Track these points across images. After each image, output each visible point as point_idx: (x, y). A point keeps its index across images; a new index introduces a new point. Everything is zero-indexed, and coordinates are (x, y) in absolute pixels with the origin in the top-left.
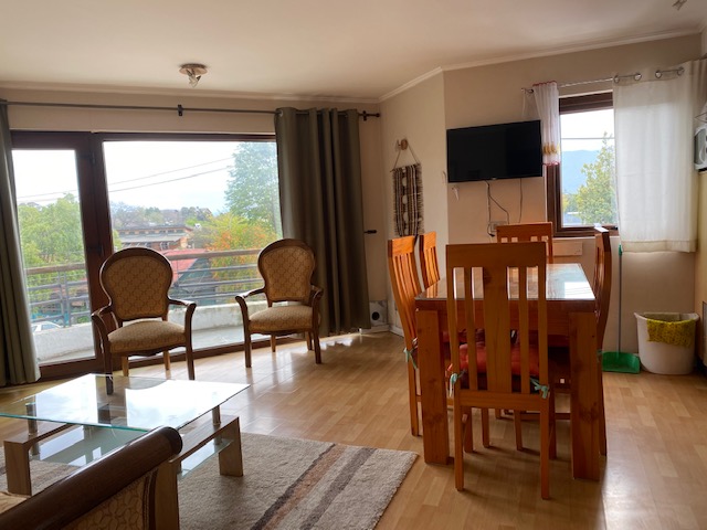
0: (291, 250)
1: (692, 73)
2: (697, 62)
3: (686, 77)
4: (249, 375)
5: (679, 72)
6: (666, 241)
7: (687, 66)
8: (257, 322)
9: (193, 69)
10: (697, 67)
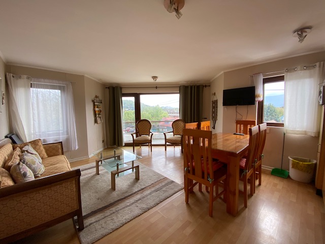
0: (180, 122)
1: (320, 67)
2: (322, 63)
3: (317, 69)
4: (166, 152)
5: (314, 67)
6: (305, 131)
7: (317, 64)
8: (168, 140)
9: (154, 78)
10: (322, 64)
